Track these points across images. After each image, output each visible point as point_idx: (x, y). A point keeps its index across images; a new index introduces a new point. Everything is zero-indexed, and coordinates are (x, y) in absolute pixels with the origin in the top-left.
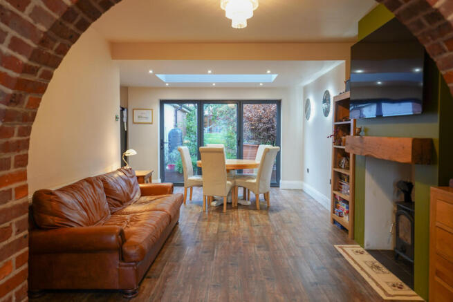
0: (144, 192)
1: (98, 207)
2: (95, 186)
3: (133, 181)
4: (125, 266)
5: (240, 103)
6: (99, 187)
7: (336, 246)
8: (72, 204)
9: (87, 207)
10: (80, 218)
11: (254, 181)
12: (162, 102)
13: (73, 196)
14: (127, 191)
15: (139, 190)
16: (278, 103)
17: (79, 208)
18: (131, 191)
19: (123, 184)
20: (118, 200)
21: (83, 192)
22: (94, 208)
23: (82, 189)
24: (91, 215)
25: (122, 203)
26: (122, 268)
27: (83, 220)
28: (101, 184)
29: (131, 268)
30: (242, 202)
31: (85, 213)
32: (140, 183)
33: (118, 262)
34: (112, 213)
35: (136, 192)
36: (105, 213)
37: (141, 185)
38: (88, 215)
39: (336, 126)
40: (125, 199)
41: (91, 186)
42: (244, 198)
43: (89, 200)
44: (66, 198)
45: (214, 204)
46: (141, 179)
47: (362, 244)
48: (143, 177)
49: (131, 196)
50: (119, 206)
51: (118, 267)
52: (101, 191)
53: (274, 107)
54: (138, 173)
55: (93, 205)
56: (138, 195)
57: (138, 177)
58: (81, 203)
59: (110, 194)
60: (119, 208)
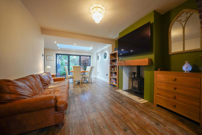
0: (55, 80)
1: (38, 87)
2: (36, 78)
3: (50, 76)
4: (58, 113)
5: (80, 56)
6: (38, 78)
7: (116, 90)
8: (24, 86)
9: (32, 87)
10: (29, 93)
11: (88, 75)
12: (57, 54)
13: (24, 82)
14: (49, 80)
15: (53, 80)
16: (90, 56)
17: (28, 88)
18: (50, 80)
19: (47, 77)
20: (46, 84)
21: (30, 81)
22: (36, 87)
23: (29, 79)
24: (34, 91)
25: (47, 85)
26: (57, 114)
27: (31, 94)
28: (39, 77)
29: (61, 113)
30: (84, 82)
31: (31, 90)
32: (53, 77)
33: (54, 112)
34: (44, 89)
35: (52, 80)
36: (41, 89)
37: (53, 78)
38: (33, 91)
39: (111, 60)
40: (48, 83)
41: (34, 78)
42: (84, 81)
43: (33, 84)
44: (20, 84)
45: (76, 83)
46: (53, 76)
47: (122, 89)
48: (54, 75)
49: (50, 82)
50: (46, 86)
51: (54, 115)
52: (39, 80)
53: (89, 57)
54: (52, 74)
55: (36, 86)
56: (53, 81)
57: (52, 75)
58: (29, 86)
59: (42, 81)
60: (46, 87)
